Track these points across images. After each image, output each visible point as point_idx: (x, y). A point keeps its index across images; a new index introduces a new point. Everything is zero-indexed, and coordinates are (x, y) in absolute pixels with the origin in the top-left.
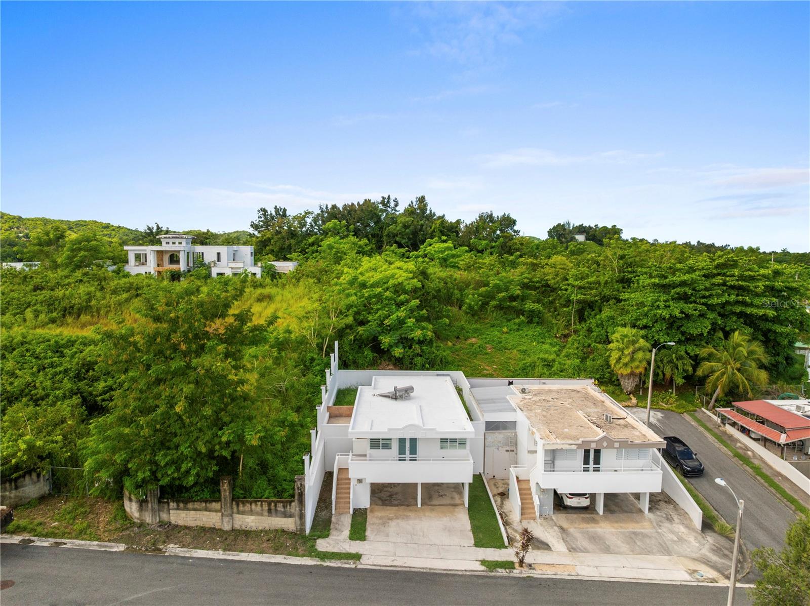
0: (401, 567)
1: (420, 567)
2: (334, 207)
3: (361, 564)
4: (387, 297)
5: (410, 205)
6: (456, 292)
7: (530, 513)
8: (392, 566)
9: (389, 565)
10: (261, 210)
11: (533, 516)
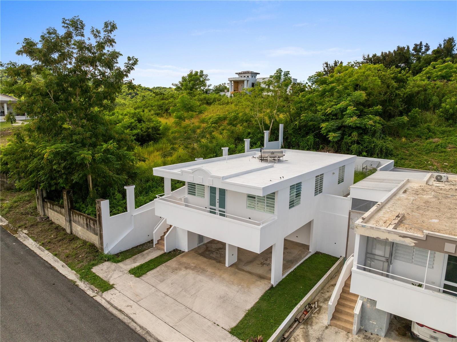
0: (127, 316)
1: (142, 325)
2: (374, 56)
3: (101, 296)
4: (338, 90)
5: (438, 47)
6: (434, 98)
7: (346, 321)
8: (120, 311)
9: (119, 308)
10: (325, 64)
11: (348, 326)
